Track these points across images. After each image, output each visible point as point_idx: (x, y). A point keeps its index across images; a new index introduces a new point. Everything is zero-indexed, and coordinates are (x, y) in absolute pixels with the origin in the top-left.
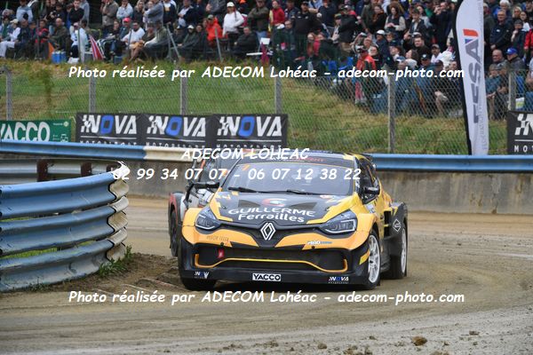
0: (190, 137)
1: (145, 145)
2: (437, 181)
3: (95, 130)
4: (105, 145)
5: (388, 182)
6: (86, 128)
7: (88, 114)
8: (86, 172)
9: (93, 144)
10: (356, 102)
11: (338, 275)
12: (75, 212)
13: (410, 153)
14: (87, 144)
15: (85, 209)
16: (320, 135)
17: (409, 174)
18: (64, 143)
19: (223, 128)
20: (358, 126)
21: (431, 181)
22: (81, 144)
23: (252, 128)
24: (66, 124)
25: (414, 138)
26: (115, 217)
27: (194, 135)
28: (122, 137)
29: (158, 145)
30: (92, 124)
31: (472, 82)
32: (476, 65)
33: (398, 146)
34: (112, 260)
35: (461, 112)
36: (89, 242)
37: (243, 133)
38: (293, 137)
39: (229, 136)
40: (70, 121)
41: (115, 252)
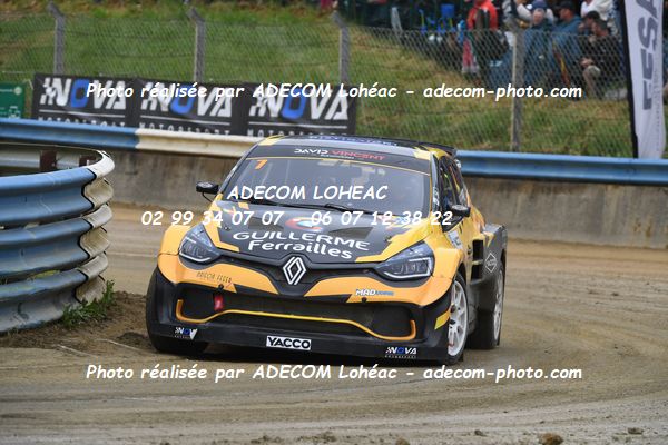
0: (207, 116)
1: (138, 126)
2: (584, 196)
3: (62, 101)
4: (76, 125)
5: (508, 197)
6: (48, 98)
7: (52, 77)
8: (48, 165)
9: (59, 123)
10: (464, 70)
11: (400, 346)
12: (29, 226)
13: (543, 152)
14: (49, 123)
15: (44, 221)
16: (406, 121)
17: (541, 184)
18: (14, 119)
19: (258, 105)
20: (467, 108)
21: (574, 196)
22: (40, 122)
23: (302, 107)
24: (18, 90)
25: (550, 129)
26: (92, 235)
27: (213, 113)
28: (104, 113)
29: (157, 127)
30: (58, 92)
31: (643, 48)
32: (651, 21)
33: (526, 140)
34: (84, 302)
35: (623, 92)
36: (51, 273)
37: (288, 114)
38: (365, 122)
39: (267, 117)
40: (24, 87)
41: (88, 289)
